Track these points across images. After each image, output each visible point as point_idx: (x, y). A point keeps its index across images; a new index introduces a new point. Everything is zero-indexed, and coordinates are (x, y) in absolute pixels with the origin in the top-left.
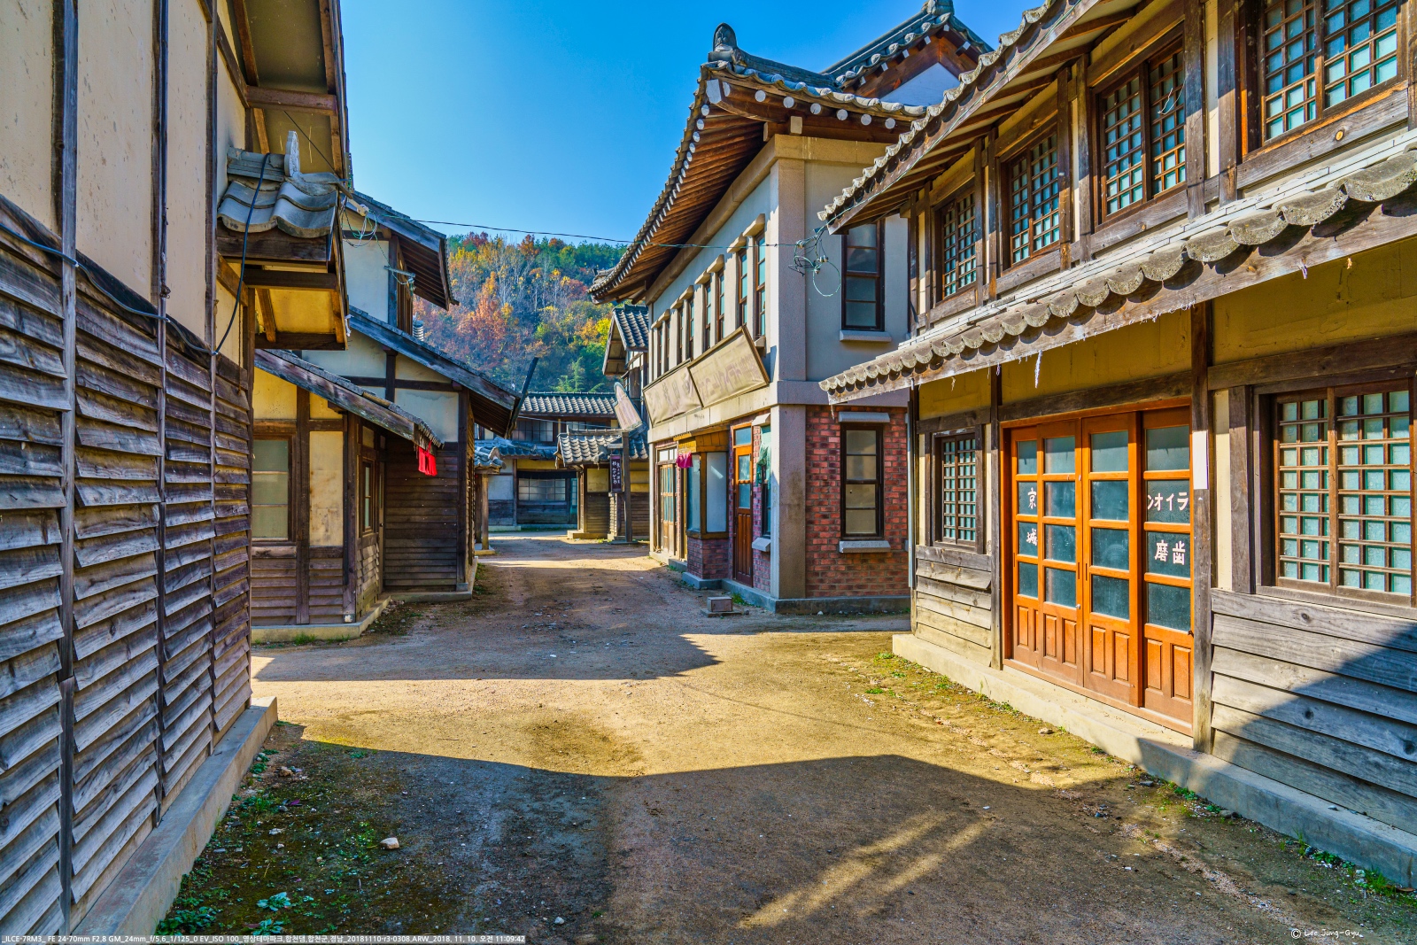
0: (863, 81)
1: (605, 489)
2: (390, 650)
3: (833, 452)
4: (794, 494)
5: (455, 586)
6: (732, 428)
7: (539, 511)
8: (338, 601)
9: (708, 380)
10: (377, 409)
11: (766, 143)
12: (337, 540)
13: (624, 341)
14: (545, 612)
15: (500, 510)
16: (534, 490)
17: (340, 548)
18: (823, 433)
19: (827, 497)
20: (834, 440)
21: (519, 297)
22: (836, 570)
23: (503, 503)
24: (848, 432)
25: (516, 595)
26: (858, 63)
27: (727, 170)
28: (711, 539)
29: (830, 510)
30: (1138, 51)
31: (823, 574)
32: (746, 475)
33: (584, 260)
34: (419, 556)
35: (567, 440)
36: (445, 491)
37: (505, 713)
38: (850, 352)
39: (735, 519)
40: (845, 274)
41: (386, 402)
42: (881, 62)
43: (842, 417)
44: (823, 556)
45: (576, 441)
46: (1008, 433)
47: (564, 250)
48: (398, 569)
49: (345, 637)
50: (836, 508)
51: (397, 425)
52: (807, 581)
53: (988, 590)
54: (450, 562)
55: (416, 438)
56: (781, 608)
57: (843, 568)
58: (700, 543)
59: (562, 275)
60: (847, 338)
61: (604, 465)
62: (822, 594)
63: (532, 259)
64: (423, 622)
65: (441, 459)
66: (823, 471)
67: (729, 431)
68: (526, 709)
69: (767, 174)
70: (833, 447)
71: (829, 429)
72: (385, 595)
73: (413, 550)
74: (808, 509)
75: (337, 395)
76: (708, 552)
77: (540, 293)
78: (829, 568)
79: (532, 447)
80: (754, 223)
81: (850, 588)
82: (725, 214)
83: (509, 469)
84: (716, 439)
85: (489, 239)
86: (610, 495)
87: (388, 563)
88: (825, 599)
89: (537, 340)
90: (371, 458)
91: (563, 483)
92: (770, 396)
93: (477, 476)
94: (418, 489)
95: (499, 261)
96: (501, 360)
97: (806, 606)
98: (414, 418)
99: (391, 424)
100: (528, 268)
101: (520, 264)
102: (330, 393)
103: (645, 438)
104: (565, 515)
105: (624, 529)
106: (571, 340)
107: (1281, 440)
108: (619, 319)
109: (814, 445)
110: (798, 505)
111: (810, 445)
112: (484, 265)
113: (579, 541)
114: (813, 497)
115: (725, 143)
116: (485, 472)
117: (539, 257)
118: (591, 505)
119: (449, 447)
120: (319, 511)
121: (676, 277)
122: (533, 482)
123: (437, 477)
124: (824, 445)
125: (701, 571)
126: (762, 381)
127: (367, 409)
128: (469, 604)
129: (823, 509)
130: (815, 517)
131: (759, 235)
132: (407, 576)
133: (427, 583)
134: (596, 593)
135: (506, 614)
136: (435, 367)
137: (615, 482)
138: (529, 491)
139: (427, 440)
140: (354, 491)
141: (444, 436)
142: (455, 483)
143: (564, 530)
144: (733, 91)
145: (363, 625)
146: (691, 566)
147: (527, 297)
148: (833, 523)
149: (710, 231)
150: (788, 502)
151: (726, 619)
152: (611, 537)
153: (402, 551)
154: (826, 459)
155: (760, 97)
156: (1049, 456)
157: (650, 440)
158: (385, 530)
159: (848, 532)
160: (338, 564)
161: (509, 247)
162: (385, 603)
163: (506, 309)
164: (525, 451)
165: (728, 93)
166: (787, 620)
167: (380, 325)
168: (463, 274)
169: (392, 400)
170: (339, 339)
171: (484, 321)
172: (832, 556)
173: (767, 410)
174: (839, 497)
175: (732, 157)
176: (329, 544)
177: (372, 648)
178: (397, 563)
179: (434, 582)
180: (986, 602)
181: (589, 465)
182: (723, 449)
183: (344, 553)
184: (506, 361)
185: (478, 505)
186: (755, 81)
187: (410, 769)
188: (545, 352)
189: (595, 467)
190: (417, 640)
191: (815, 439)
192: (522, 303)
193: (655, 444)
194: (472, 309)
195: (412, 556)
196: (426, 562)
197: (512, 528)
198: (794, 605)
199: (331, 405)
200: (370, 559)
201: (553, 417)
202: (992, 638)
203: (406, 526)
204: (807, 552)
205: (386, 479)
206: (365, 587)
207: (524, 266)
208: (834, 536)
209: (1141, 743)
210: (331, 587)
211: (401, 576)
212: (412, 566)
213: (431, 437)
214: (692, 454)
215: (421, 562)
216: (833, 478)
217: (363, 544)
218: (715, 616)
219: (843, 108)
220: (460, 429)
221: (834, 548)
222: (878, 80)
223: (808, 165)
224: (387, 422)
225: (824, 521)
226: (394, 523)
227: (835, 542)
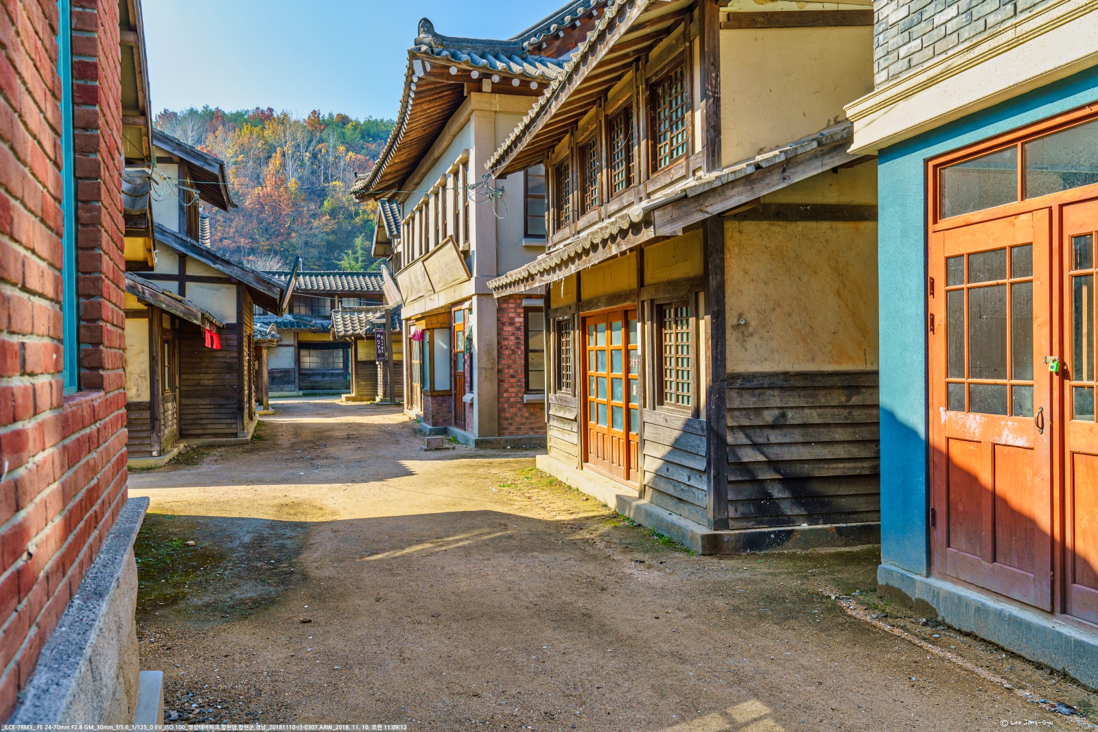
0: (545, 45)
1: (372, 358)
2: (187, 472)
3: (519, 329)
4: (488, 360)
5: (236, 434)
6: (453, 309)
7: (319, 378)
8: (147, 441)
9: (435, 272)
10: (174, 302)
11: (466, 97)
12: (145, 397)
13: (387, 229)
14: (305, 450)
15: (280, 379)
16: (314, 359)
17: (148, 403)
18: (511, 315)
19: (514, 362)
20: (519, 320)
21: (306, 173)
22: (522, 416)
23: (286, 372)
24: (530, 314)
25: (285, 441)
26: (541, 31)
27: (444, 111)
28: (438, 396)
29: (516, 372)
30: (621, 102)
31: (511, 419)
32: (461, 346)
33: (369, 135)
34: (207, 411)
35: (339, 316)
36: (227, 360)
37: (261, 499)
38: (528, 254)
39: (455, 380)
40: (526, 196)
41: (180, 298)
42: (558, 30)
43: (525, 303)
44: (511, 406)
45: (347, 316)
46: (584, 319)
47: (349, 126)
48: (191, 422)
49: (153, 466)
50: (521, 370)
51: (188, 314)
52: (499, 424)
53: (575, 420)
54: (232, 416)
55: (203, 322)
56: (479, 444)
57: (527, 415)
58: (430, 398)
59: (348, 151)
60: (528, 244)
61: (370, 337)
62: (511, 434)
63: (318, 134)
64: (211, 458)
65: (223, 337)
66: (511, 343)
67: (451, 312)
68: (275, 497)
69: (468, 120)
70: (519, 325)
71: (515, 312)
72: (181, 441)
73: (203, 407)
74: (499, 371)
75: (144, 293)
76: (436, 406)
77: (326, 168)
78: (516, 415)
79: (311, 321)
80: (460, 156)
81: (532, 429)
82: (445, 144)
83: (290, 340)
84: (441, 319)
85: (275, 115)
86: (377, 363)
87: (183, 417)
88: (512, 437)
89: (323, 214)
90: (169, 337)
91: (341, 353)
92: (470, 288)
93: (257, 349)
94: (206, 360)
95: (285, 136)
96: (289, 234)
97: (498, 442)
98: (201, 309)
99: (184, 313)
100: (314, 143)
101: (306, 140)
102: (139, 292)
103: (399, 315)
104: (343, 381)
105: (388, 392)
106: (357, 214)
107: (665, 329)
108: (384, 210)
109: (504, 324)
110: (492, 368)
111: (500, 324)
112: (271, 141)
113: (350, 403)
114: (503, 362)
115: (436, 96)
116: (264, 345)
117: (325, 132)
118: (361, 372)
119: (229, 327)
120: (132, 376)
121: (417, 184)
122: (313, 352)
123: (221, 350)
124: (512, 324)
125: (431, 420)
126: (465, 277)
127: (167, 302)
128: (246, 447)
129: (511, 371)
130: (506, 377)
131: (465, 164)
132: (198, 426)
133: (214, 431)
134: (348, 438)
135: (274, 452)
136: (217, 266)
137: (379, 352)
138: (310, 360)
139: (211, 323)
140: (157, 361)
141: (224, 318)
142: (235, 354)
143: (338, 395)
144: (433, 67)
145: (166, 458)
146: (425, 419)
147: (313, 172)
148: (519, 381)
149: (436, 154)
150: (485, 366)
151: (437, 452)
152: (378, 399)
153: (194, 407)
154: (513, 334)
155: (453, 71)
156: (598, 334)
157: (403, 316)
158: (180, 391)
159: (531, 388)
160: (147, 414)
161: (295, 122)
162: (182, 446)
163: (292, 183)
164: (305, 325)
165: (428, 68)
166: (482, 452)
167: (173, 234)
168: (250, 150)
169: (184, 296)
170: (150, 264)
171: (271, 196)
172: (518, 406)
173: (470, 298)
174: (523, 362)
175: (445, 104)
176: (140, 400)
177: (173, 472)
178: (191, 417)
179: (220, 431)
180: (575, 427)
181: (358, 337)
182: (447, 326)
183: (151, 406)
184: (293, 235)
185: (259, 373)
186: (449, 60)
187: (201, 521)
188: (332, 225)
189: (363, 339)
190: (205, 468)
191: (505, 320)
192: (308, 179)
193: (407, 320)
194: (259, 184)
195: (202, 411)
196: (213, 416)
197: (295, 393)
198: (489, 442)
199: (140, 300)
200: (170, 412)
201: (331, 294)
202: (577, 451)
203: (197, 388)
204: (499, 402)
205: (180, 352)
206: (166, 431)
207: (310, 142)
208: (520, 391)
209: (618, 496)
210: (142, 431)
211: (193, 427)
212: (202, 419)
213: (214, 321)
214: (423, 330)
215: (209, 416)
216: (518, 348)
217: (165, 400)
218: (430, 450)
219: (516, 78)
220: (238, 313)
221: (520, 400)
222: (557, 43)
223: (498, 115)
224: (181, 312)
225: (512, 380)
226: (187, 386)
227: (520, 395)
